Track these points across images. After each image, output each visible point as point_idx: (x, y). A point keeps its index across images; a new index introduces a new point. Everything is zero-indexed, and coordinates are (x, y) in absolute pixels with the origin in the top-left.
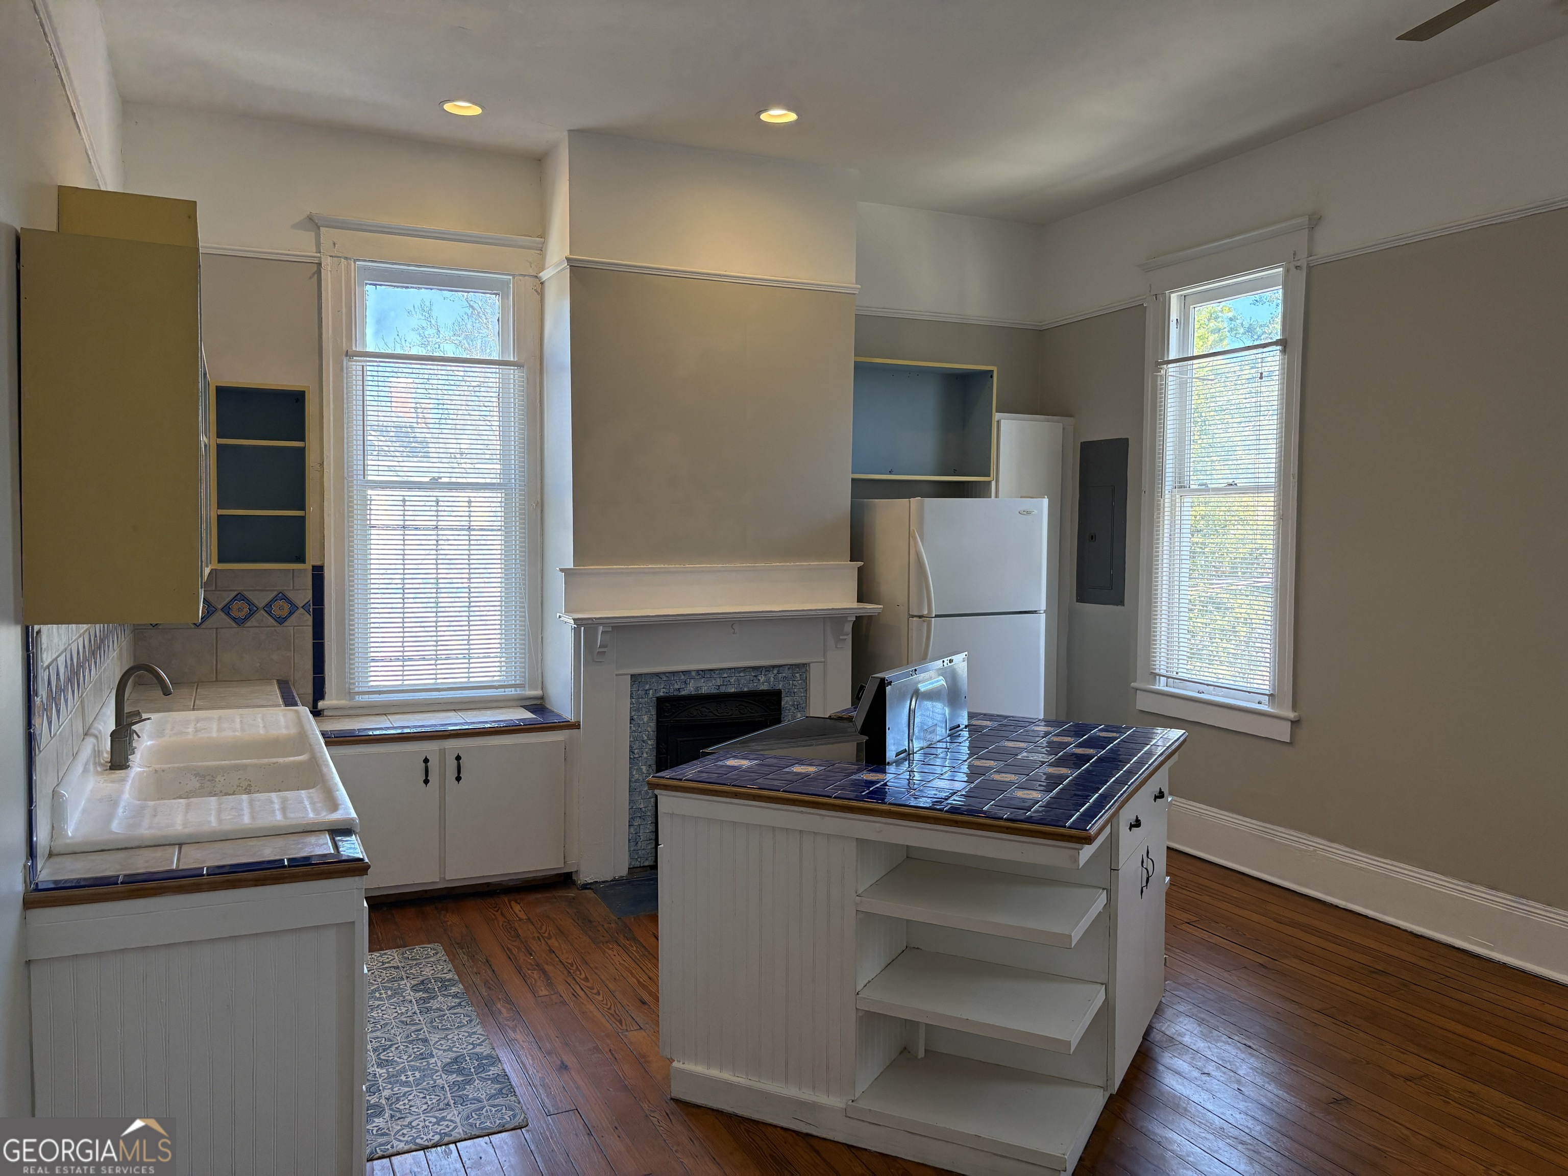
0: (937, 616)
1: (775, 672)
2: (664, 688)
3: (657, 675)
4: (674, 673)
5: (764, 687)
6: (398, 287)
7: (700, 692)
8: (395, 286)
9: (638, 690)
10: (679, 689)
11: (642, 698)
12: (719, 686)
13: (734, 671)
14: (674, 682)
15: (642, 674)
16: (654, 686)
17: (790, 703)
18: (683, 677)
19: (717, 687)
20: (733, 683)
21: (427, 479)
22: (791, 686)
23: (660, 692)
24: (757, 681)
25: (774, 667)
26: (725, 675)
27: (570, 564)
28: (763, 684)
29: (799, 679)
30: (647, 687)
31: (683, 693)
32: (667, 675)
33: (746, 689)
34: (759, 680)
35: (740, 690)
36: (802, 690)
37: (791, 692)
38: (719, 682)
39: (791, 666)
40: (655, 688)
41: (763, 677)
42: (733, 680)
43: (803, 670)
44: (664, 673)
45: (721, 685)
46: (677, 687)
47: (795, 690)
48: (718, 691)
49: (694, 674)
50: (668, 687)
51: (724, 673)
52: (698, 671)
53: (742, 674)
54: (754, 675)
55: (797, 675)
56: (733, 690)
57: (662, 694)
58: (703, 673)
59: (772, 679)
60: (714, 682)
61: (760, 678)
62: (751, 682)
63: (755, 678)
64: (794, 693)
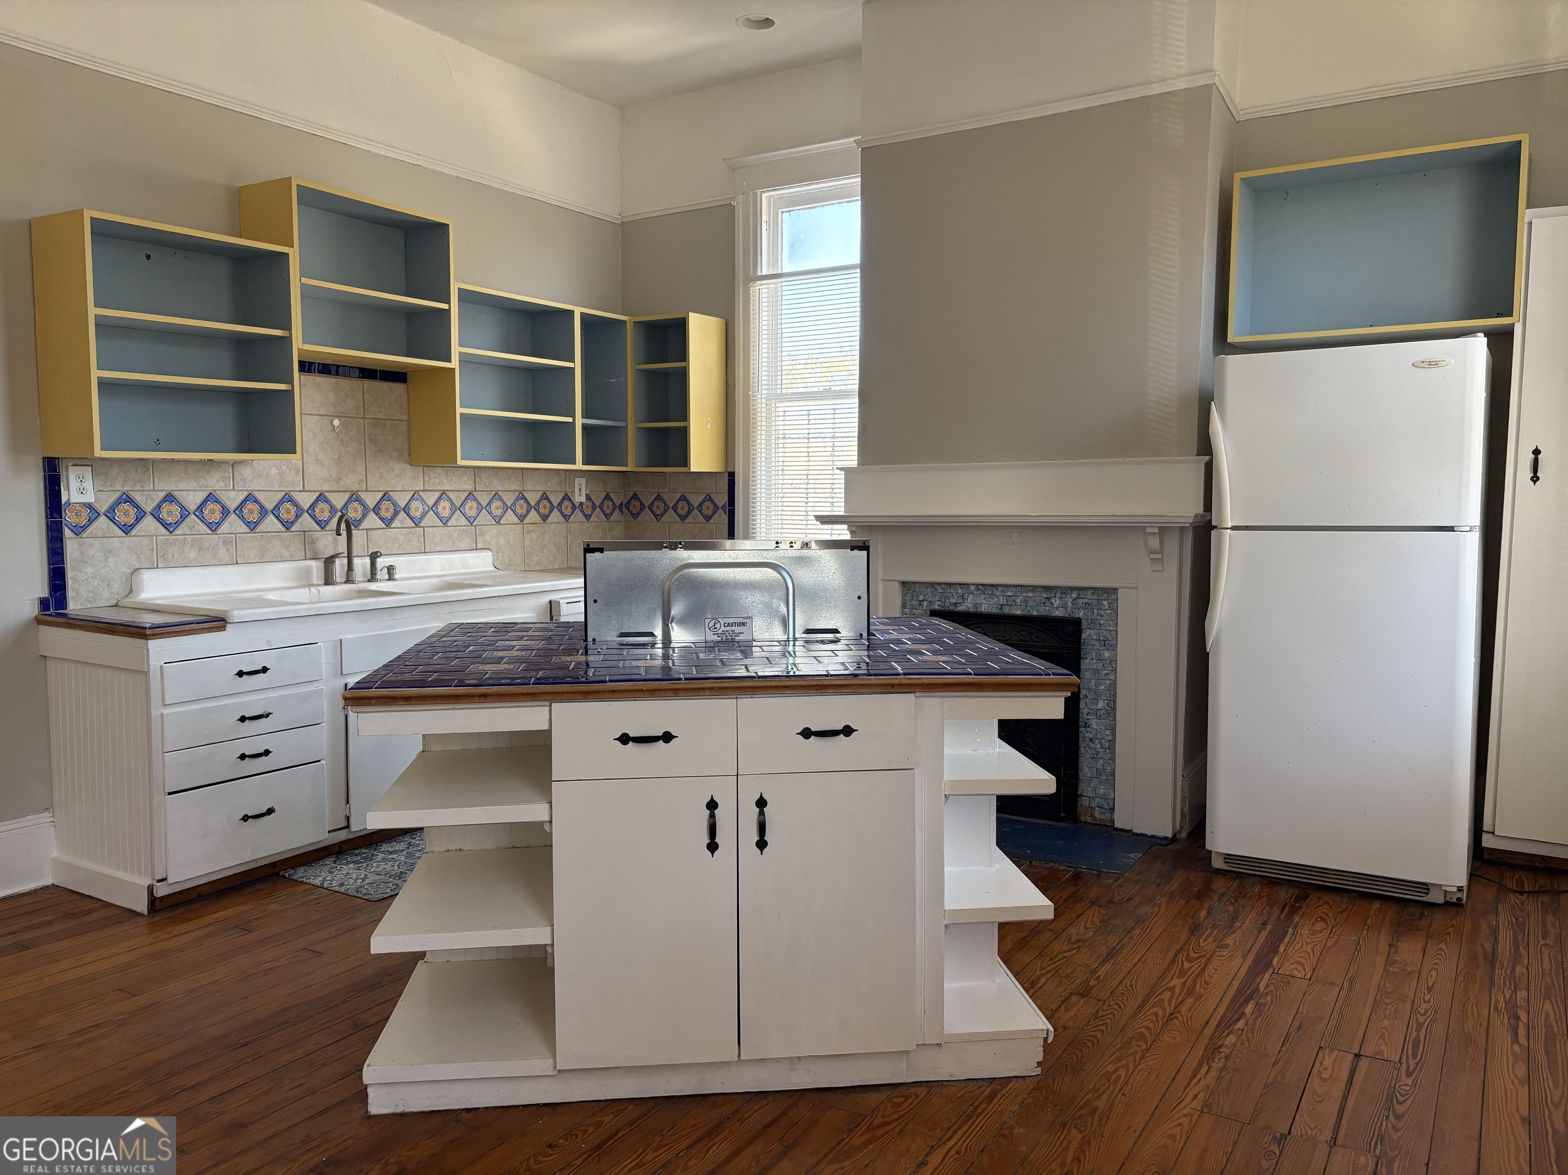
1: (1074, 595)
2: (939, 601)
4: (950, 585)
5: (1059, 613)
6: (806, 209)
9: (912, 600)
10: (956, 603)
11: (916, 609)
12: (1001, 605)
13: (1020, 589)
15: (915, 583)
17: (1095, 637)
18: (960, 591)
23: (935, 604)
26: (1010, 594)
28: (1058, 609)
30: (921, 598)
31: (960, 609)
32: (943, 586)
33: (1035, 613)
34: (1052, 604)
35: (1028, 613)
36: (1111, 622)
37: (1095, 623)
38: (1002, 600)
39: (1095, 590)
40: (929, 599)
41: (1058, 602)
42: (1018, 601)
43: (1114, 597)
55: (1105, 603)
57: (937, 607)
59: (1070, 604)
60: (996, 599)
61: (1053, 601)
62: (1042, 605)
63: (1047, 600)
64: (1100, 625)
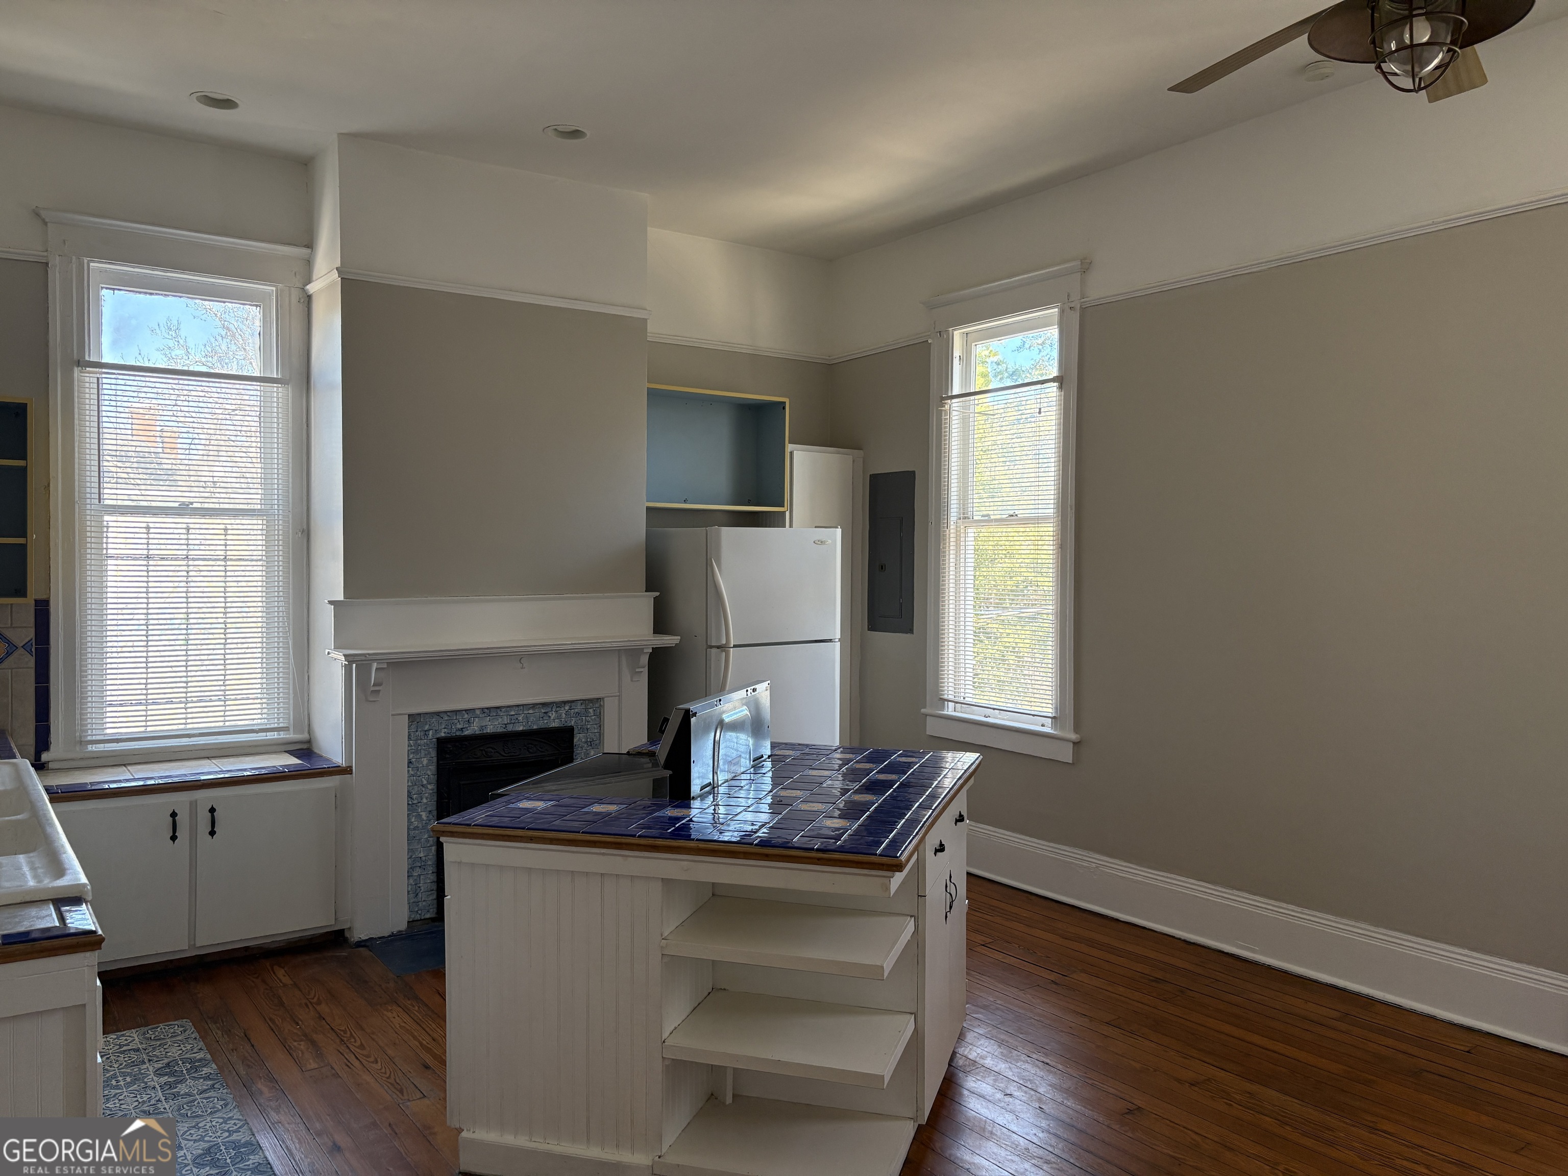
0: (735, 646)
1: (567, 708)
2: (445, 728)
3: (438, 714)
4: (456, 712)
5: (555, 724)
6: (140, 293)
7: (485, 732)
8: (137, 292)
9: (417, 731)
10: (462, 729)
11: (421, 739)
12: (506, 724)
13: (522, 708)
14: (456, 721)
15: (420, 714)
16: (434, 726)
17: (583, 740)
18: (466, 716)
19: (504, 726)
20: (521, 721)
21: (176, 505)
22: (584, 722)
23: (441, 732)
24: (547, 718)
25: (565, 703)
26: (513, 713)
27: (341, 597)
28: (554, 721)
29: (592, 714)
30: (427, 727)
31: (466, 733)
32: (448, 714)
33: (535, 727)
34: (549, 717)
35: (529, 728)
36: (595, 726)
37: (583, 729)
38: (506, 720)
39: (584, 701)
40: (435, 728)
41: (554, 714)
42: (521, 718)
43: (597, 705)
44: (446, 712)
45: (508, 724)
46: (459, 726)
47: (589, 726)
48: (505, 730)
49: (478, 712)
50: (450, 727)
51: (511, 711)
52: (483, 710)
53: (531, 711)
54: (543, 711)
55: (591, 710)
56: (521, 728)
57: (443, 735)
58: (488, 711)
59: (564, 715)
60: (500, 720)
61: (550, 715)
62: (541, 719)
63: (545, 715)
64: (587, 729)
